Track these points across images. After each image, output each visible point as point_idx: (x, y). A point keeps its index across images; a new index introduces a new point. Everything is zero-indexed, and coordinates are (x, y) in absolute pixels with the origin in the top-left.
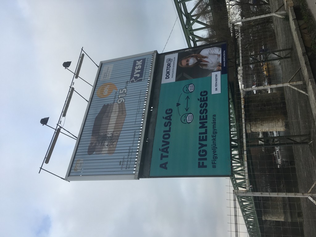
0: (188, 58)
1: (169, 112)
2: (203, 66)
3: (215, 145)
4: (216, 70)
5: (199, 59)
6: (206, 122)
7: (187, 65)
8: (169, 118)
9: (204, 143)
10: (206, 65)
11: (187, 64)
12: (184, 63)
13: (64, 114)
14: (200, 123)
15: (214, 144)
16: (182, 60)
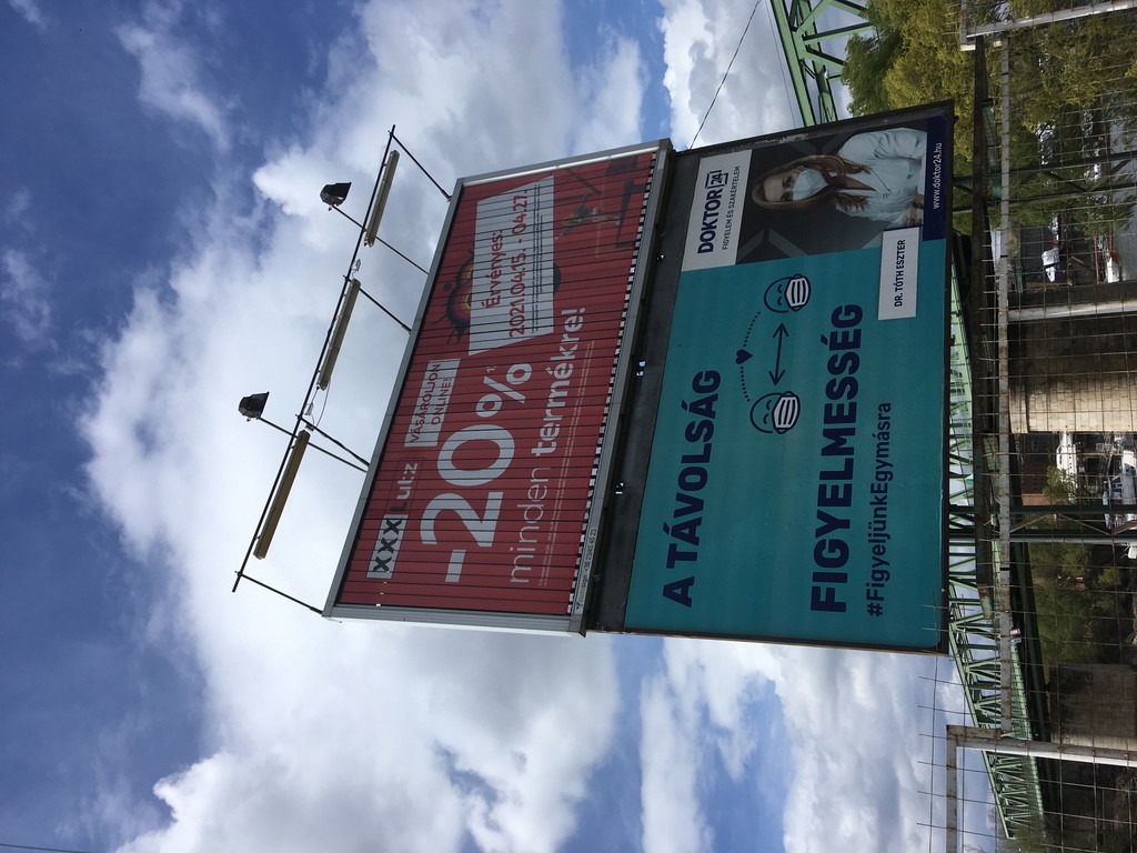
0: (789, 169)
1: (708, 383)
2: (850, 203)
3: (881, 526)
4: (899, 220)
5: (833, 175)
6: (851, 432)
7: (786, 200)
8: (704, 407)
9: (837, 512)
10: (861, 201)
11: (787, 197)
12: (773, 189)
14: (827, 433)
15: (880, 519)
16: (765, 178)
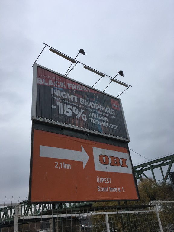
13: (86, 67)
